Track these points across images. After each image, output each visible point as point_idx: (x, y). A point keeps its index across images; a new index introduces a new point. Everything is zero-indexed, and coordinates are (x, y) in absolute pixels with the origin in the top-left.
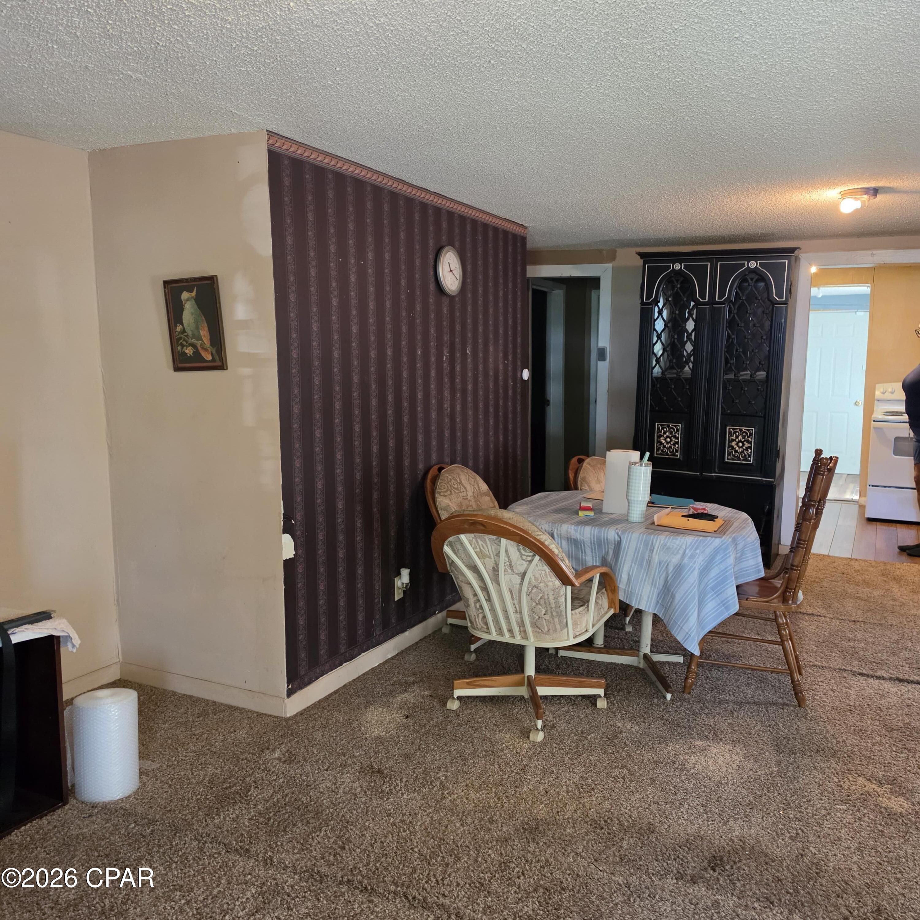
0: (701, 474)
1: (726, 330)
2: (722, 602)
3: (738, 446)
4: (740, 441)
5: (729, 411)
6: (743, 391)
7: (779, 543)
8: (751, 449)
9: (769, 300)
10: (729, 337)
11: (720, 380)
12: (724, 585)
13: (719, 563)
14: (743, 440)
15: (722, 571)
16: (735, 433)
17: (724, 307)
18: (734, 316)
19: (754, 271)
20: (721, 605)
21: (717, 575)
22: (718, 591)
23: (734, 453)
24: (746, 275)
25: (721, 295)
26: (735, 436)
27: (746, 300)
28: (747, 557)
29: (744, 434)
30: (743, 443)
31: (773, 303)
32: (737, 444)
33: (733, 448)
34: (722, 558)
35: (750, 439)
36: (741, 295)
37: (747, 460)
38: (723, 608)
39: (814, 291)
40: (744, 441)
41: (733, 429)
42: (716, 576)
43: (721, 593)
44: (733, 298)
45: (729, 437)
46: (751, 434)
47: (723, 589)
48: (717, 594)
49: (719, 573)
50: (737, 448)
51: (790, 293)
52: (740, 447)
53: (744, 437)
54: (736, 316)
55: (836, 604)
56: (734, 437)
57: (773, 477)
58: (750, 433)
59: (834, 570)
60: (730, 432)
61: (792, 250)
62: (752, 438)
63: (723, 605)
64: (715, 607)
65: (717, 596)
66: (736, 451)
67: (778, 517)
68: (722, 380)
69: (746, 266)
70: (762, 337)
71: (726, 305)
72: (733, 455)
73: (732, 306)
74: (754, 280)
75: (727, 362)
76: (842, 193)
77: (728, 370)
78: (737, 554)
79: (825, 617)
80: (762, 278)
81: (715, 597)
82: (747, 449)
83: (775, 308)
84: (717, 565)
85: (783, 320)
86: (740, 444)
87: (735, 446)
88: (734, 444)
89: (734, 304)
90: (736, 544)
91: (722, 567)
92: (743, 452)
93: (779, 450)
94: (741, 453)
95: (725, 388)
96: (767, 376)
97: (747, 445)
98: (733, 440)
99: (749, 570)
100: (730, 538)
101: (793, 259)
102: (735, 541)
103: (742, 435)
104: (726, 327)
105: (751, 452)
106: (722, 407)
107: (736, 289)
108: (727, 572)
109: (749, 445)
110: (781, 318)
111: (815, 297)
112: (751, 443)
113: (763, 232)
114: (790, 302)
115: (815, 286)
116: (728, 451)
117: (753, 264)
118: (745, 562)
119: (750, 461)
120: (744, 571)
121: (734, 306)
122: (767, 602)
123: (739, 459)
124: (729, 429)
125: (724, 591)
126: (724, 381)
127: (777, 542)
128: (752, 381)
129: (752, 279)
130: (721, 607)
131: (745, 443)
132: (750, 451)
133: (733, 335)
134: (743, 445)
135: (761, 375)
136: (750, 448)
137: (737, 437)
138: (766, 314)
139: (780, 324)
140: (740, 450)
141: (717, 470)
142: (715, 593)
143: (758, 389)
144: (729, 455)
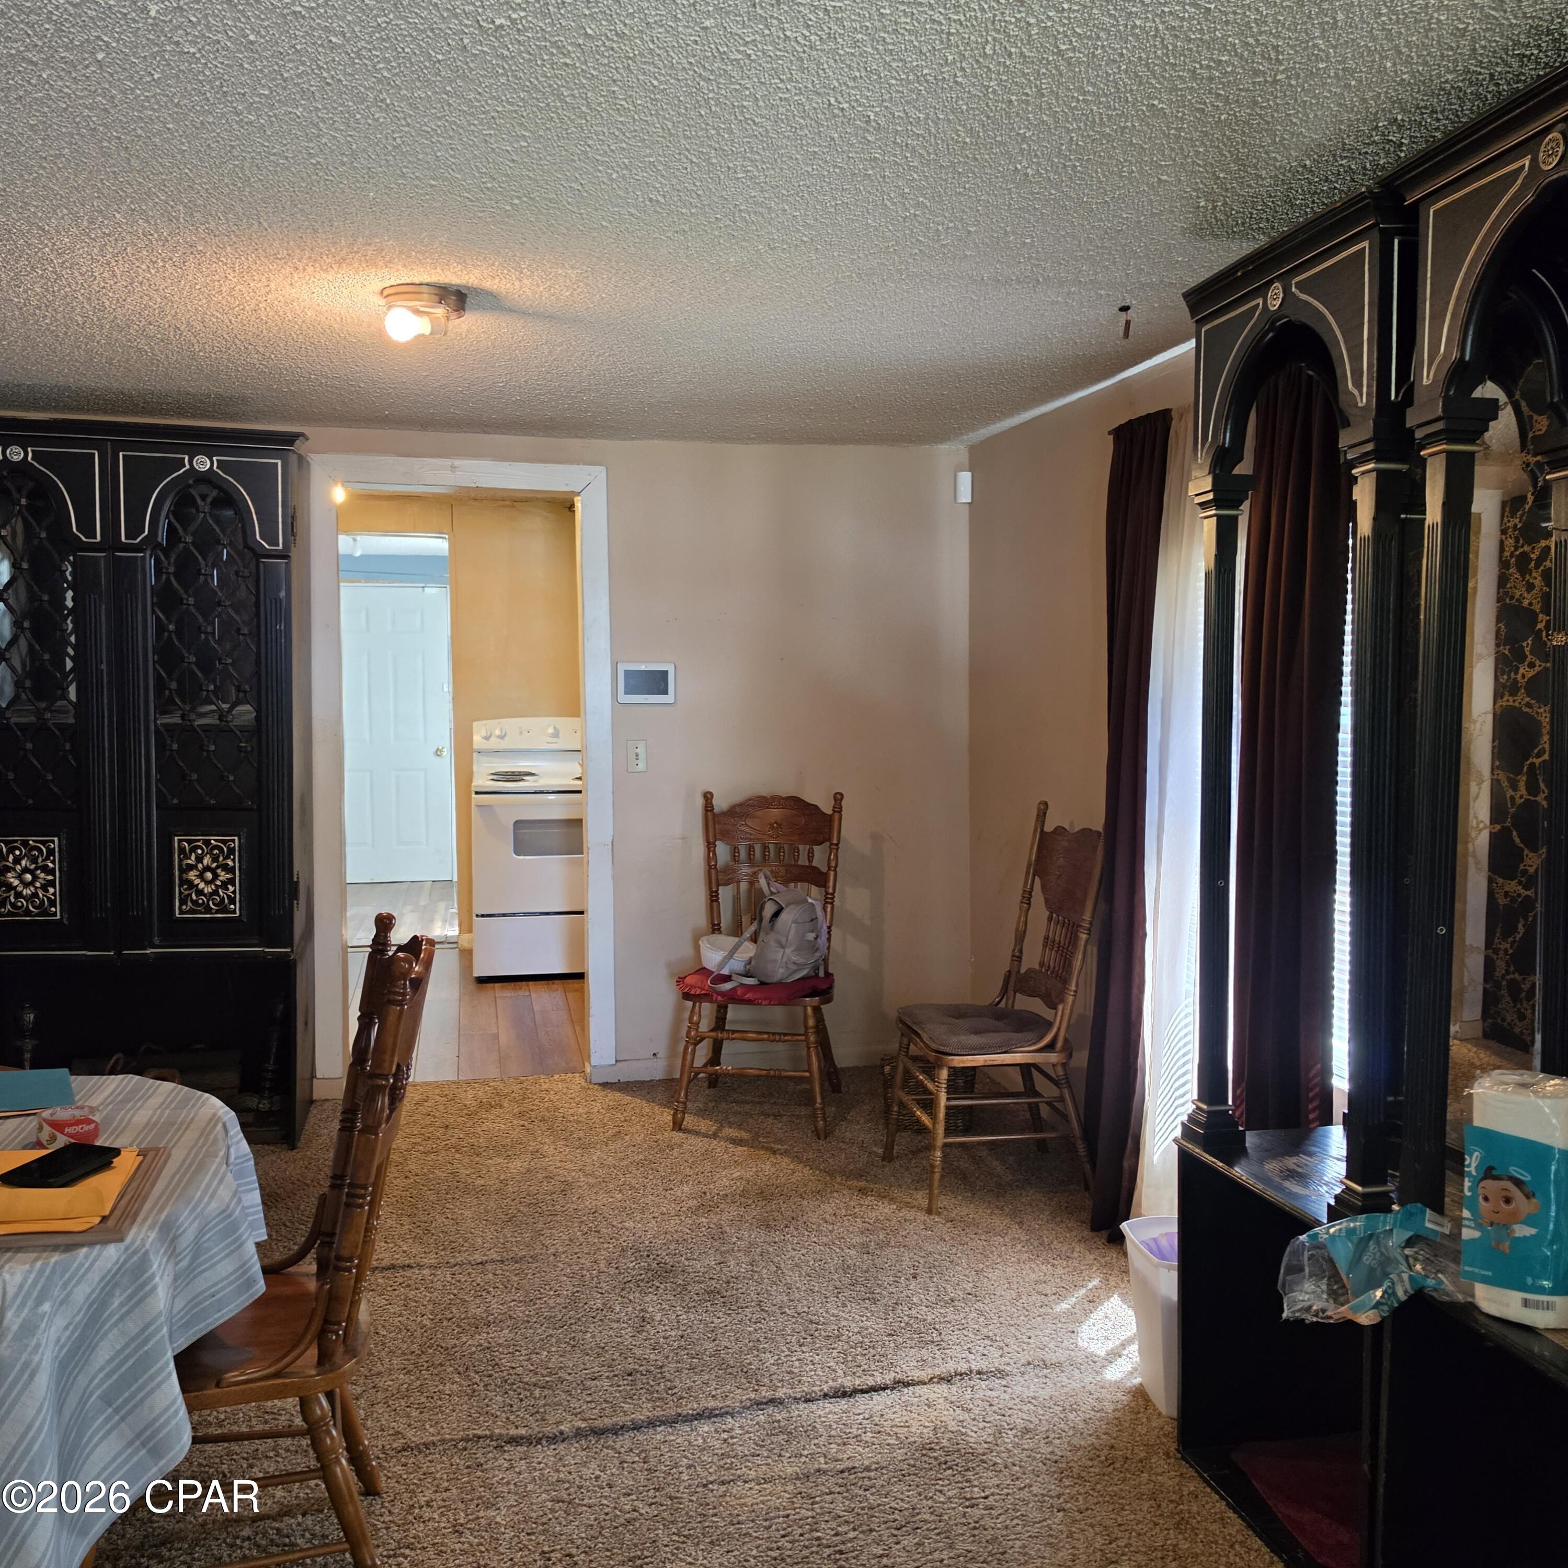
0: (119, 953)
1: (153, 612)
2: (138, 1436)
3: (203, 879)
4: (207, 869)
5: (175, 801)
6: (205, 754)
7: (313, 1076)
8: (234, 885)
9: (247, 547)
10: (160, 628)
11: (147, 728)
12: (141, 1381)
13: (121, 1319)
14: (214, 865)
15: (133, 1340)
16: (193, 850)
17: (143, 558)
18: (168, 580)
19: (207, 478)
20: (138, 1443)
21: (119, 1352)
22: (126, 1402)
23: (194, 897)
24: (190, 486)
25: (134, 528)
26: (193, 857)
27: (193, 543)
28: (211, 1258)
29: (216, 852)
30: (213, 871)
31: (258, 554)
32: (201, 876)
33: (191, 885)
34: (130, 1297)
35: (230, 863)
36: (180, 530)
37: (225, 910)
38: (143, 1452)
39: (345, 543)
40: (217, 867)
41: (190, 842)
42: (112, 1359)
43: (135, 1406)
44: (162, 537)
45: (180, 861)
46: (231, 851)
47: (141, 1395)
48: (123, 1412)
49: (123, 1349)
50: (202, 885)
51: (293, 534)
52: (208, 883)
53: (215, 859)
54: (172, 579)
55: (440, 1219)
56: (192, 860)
57: (289, 943)
58: (228, 848)
59: (428, 1121)
60: (182, 850)
61: (290, 439)
62: (234, 860)
63: (144, 1444)
64: (119, 1454)
65: (123, 1419)
66: (200, 892)
67: (306, 1024)
68: (152, 727)
69: (188, 467)
70: (238, 630)
71: (148, 553)
72: (192, 900)
73: (163, 558)
74: (209, 500)
75: (160, 685)
76: (385, 293)
77: (164, 708)
78: (177, 1264)
79: (420, 1266)
80: (227, 499)
81: (118, 1424)
82: (224, 885)
83: (261, 566)
84: (115, 1324)
85: (283, 594)
86: (209, 875)
87: (197, 881)
88: (192, 875)
89: (166, 551)
90: (175, 1238)
91: (132, 1326)
92: (215, 892)
93: (297, 883)
94: (211, 894)
95: (161, 746)
96: (258, 718)
97: (223, 876)
98: (191, 867)
99: (218, 1292)
100: (151, 1228)
101: (293, 458)
102: (169, 1232)
103: (211, 854)
104: (153, 604)
105: (234, 892)
106: (158, 791)
107: (167, 517)
108: (146, 1341)
109: (229, 876)
110: (279, 590)
111: (350, 557)
112: (231, 870)
113: (221, 391)
114: (294, 554)
115: (346, 532)
116: (181, 893)
117: (203, 463)
118: (207, 1274)
119: (234, 912)
120: (205, 1299)
121: (167, 558)
122: (276, 1375)
123: (208, 910)
124: (180, 841)
125: (142, 1400)
126: (157, 732)
127: (308, 1076)
128: (222, 731)
129: (203, 497)
130: (137, 1451)
131: (219, 871)
132: (231, 888)
133: (170, 622)
134: (216, 876)
135: (245, 713)
136: (232, 881)
137: (199, 859)
138: (243, 577)
139: (278, 601)
140: (208, 889)
141: (156, 941)
142: (117, 1411)
143: (240, 749)
144: (183, 902)
